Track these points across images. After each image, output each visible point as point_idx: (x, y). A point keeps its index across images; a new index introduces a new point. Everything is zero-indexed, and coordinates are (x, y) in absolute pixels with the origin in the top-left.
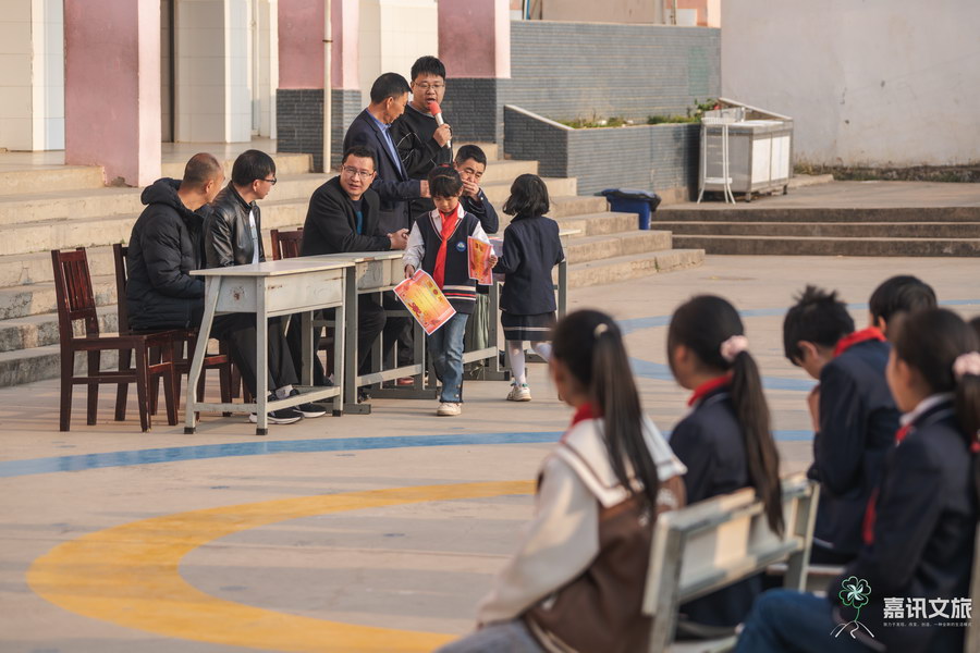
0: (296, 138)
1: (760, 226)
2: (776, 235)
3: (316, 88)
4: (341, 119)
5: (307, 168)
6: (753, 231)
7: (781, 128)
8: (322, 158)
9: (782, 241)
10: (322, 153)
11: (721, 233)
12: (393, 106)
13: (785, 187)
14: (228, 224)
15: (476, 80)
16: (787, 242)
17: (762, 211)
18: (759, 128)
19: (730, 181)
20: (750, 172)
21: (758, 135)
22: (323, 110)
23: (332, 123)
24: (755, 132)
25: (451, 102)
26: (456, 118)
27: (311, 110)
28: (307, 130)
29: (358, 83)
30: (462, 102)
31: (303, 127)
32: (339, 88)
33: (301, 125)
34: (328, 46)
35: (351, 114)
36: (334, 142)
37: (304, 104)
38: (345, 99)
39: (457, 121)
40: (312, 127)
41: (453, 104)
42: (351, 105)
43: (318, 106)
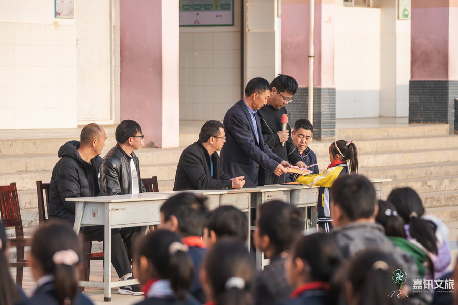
3: (303, 87)
4: (320, 107)
12: (258, 98)
14: (116, 170)
15: (435, 82)
22: (308, 101)
23: (314, 109)
25: (418, 96)
26: (422, 106)
27: (301, 101)
28: (299, 113)
29: (334, 83)
30: (426, 96)
31: (296, 112)
32: (319, 87)
33: (295, 110)
34: (312, 60)
35: (327, 103)
36: (315, 121)
37: (297, 97)
38: (322, 93)
39: (422, 109)
40: (302, 112)
41: (420, 97)
42: (327, 98)
43: (305, 98)
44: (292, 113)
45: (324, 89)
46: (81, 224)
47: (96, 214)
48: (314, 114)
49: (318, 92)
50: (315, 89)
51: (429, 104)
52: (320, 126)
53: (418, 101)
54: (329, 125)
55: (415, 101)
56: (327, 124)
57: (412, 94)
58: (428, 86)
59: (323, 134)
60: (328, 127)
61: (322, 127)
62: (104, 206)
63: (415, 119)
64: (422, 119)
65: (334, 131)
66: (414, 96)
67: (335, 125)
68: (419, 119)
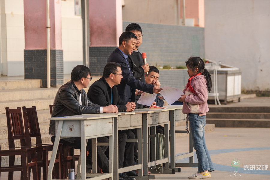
0: (34, 72)
1: (235, 114)
2: (243, 118)
3: (42, 49)
4: (55, 63)
5: (39, 86)
6: (232, 116)
7: (238, 72)
8: (46, 81)
9: (246, 121)
10: (46, 79)
11: (217, 118)
13: (239, 99)
15: (108, 48)
16: (249, 122)
17: (236, 108)
18: (230, 71)
19: (218, 94)
20: (226, 91)
21: (230, 74)
22: (46, 59)
23: (51, 65)
24: (229, 72)
25: (96, 58)
26: (99, 65)
27: (40, 59)
28: (39, 68)
29: (61, 47)
30: (101, 58)
31: (37, 67)
32: (54, 49)
33: (36, 66)
34: (49, 30)
35: (59, 61)
36: (52, 73)
37: (37, 56)
38: (57, 54)
39: (99, 67)
40: (41, 67)
41: (97, 58)
42: (59, 57)
43: (44, 57)
44: (34, 68)
45: (58, 51)
46: (61, 137)
47: (73, 129)
48: (51, 69)
49: (53, 52)
50: (51, 51)
51: (104, 63)
52: (55, 77)
53: (96, 61)
54: (60, 76)
55: (93, 61)
56: (59, 76)
57: (91, 56)
58: (103, 50)
59: (58, 83)
60: (60, 77)
61: (57, 78)
62: (80, 123)
63: (94, 73)
64: (99, 74)
65: (63, 81)
66: (93, 58)
67: (63, 77)
68: (97, 73)
